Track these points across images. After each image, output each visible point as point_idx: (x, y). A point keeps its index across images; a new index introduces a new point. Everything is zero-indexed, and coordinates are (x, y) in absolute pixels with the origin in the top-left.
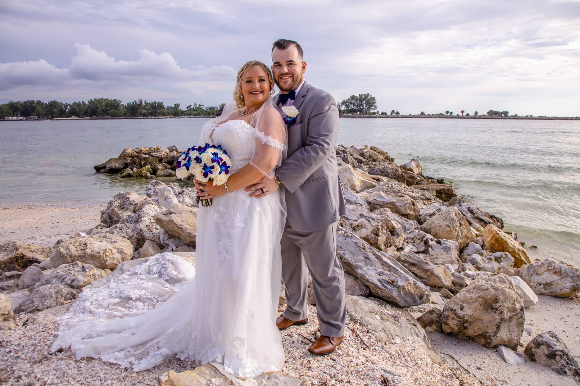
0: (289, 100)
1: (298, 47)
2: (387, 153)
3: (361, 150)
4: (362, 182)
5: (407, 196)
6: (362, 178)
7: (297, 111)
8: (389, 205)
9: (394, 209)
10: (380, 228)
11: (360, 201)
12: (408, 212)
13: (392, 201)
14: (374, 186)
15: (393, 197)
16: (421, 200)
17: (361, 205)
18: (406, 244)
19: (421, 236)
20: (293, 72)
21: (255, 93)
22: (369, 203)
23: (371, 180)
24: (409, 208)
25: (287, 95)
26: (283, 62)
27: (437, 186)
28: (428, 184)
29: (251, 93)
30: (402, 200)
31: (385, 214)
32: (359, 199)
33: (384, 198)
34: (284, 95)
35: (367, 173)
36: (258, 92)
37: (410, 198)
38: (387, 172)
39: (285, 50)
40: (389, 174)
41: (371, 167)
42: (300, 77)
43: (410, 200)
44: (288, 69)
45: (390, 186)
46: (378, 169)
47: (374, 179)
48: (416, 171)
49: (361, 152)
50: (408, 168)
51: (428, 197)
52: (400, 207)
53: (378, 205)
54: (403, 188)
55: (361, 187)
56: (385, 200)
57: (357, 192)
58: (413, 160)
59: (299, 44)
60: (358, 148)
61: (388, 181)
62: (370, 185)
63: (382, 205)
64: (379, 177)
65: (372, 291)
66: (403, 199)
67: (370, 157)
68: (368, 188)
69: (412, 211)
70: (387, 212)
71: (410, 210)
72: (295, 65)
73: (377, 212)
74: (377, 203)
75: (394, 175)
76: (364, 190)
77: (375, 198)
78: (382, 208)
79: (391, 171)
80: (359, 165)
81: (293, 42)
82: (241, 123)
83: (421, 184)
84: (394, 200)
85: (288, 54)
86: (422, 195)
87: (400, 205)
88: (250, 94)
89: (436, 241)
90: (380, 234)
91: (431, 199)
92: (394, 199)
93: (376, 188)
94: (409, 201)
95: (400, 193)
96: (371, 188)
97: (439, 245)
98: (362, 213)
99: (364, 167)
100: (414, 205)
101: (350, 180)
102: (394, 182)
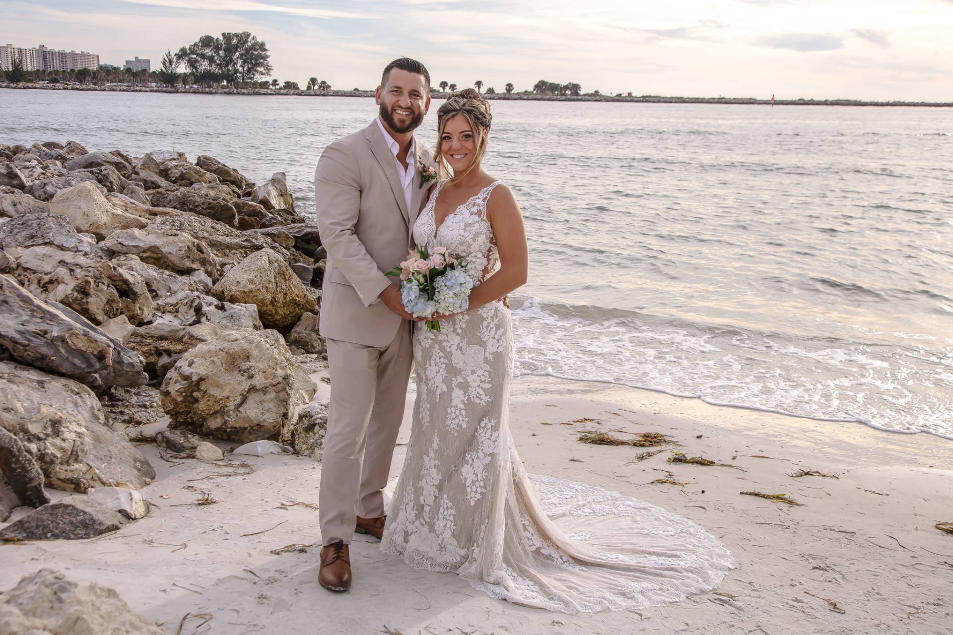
2: (235, 170)
3: (163, 163)
5: (186, 235)
6: (120, 212)
10: (92, 280)
11: (87, 247)
13: (154, 244)
15: (158, 237)
17: (85, 254)
18: (160, 314)
19: (191, 298)
24: (189, 257)
30: (174, 242)
33: (139, 239)
37: (192, 239)
38: (193, 202)
41: (160, 193)
43: (190, 241)
47: (155, 214)
48: (277, 204)
50: (262, 198)
52: (169, 256)
54: (207, 227)
56: (141, 244)
58: (271, 180)
65: (13, 353)
66: (177, 240)
70: (132, 262)
71: (193, 261)
77: (121, 240)
83: (271, 225)
84: (159, 242)
87: (169, 251)
89: (217, 307)
90: (92, 292)
94: (190, 244)
97: (220, 312)
98: (62, 258)
99: (143, 193)
100: (200, 250)
101: (86, 213)
102: (189, 217)
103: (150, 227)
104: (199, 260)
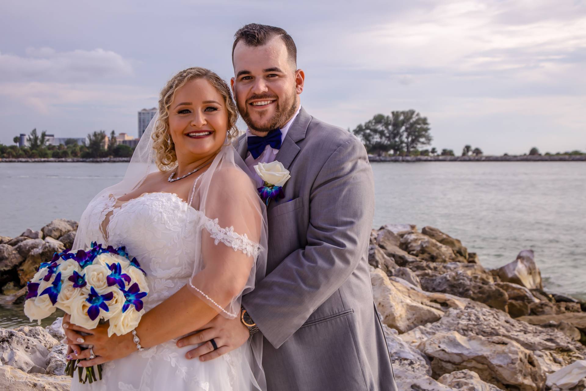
0: (268, 148)
1: (288, 39)
2: (459, 241)
3: (402, 236)
4: (411, 308)
5: (515, 343)
6: (408, 301)
7: (287, 172)
8: (474, 364)
9: (486, 373)
11: (410, 354)
12: (520, 379)
13: (480, 353)
14: (437, 319)
15: (483, 343)
16: (547, 352)
17: (411, 363)
20: (277, 92)
21: (197, 134)
22: (429, 358)
23: (429, 303)
24: (521, 371)
25: (265, 137)
26: (257, 71)
27: (581, 318)
28: (559, 312)
29: (188, 135)
30: (504, 352)
31: (466, 384)
32: (407, 348)
33: (462, 346)
34: (258, 138)
35: (419, 288)
36: (201, 134)
37: (522, 349)
38: (463, 285)
39: (260, 48)
40: (468, 290)
41: (427, 274)
42: (291, 103)
43: (522, 352)
44: (267, 86)
45: (473, 317)
46: (442, 279)
47: (435, 301)
48: (529, 283)
49: (402, 240)
50: (510, 275)
51: (563, 344)
52: (500, 369)
53: (449, 362)
54: (502, 322)
55: (408, 319)
56: (465, 352)
57: (401, 332)
58: (519, 257)
59: (288, 33)
60: (396, 231)
61: (467, 307)
62: (428, 316)
63: (459, 364)
64: (447, 296)
66: (507, 350)
67: (423, 250)
68: (424, 322)
69: (529, 377)
70: (472, 381)
71: (525, 376)
72: (282, 77)
73: (449, 380)
74: (446, 357)
75: (480, 292)
76: (416, 326)
77: (443, 346)
78: (459, 369)
79: (473, 283)
80: (399, 271)
81: (278, 30)
82: (169, 199)
83: (543, 313)
84: (486, 351)
85: (267, 55)
86: (547, 340)
87: (499, 363)
88: (185, 136)
91: (568, 350)
92: (484, 349)
93: (442, 324)
94: (521, 356)
95: (498, 334)
96: (431, 322)
98: (415, 381)
99: (413, 274)
100: (531, 363)
101: (382, 303)
102: (482, 310)
103: (444, 320)
104: (531, 375)
